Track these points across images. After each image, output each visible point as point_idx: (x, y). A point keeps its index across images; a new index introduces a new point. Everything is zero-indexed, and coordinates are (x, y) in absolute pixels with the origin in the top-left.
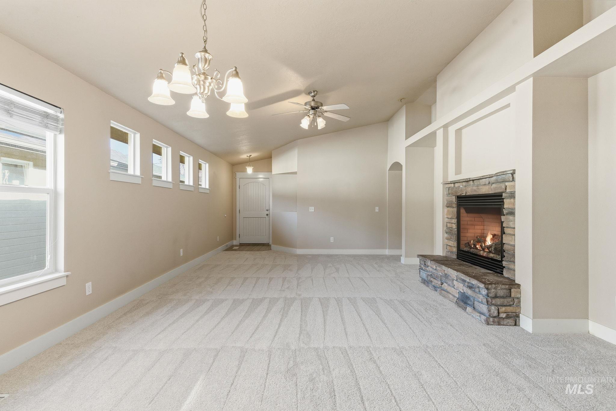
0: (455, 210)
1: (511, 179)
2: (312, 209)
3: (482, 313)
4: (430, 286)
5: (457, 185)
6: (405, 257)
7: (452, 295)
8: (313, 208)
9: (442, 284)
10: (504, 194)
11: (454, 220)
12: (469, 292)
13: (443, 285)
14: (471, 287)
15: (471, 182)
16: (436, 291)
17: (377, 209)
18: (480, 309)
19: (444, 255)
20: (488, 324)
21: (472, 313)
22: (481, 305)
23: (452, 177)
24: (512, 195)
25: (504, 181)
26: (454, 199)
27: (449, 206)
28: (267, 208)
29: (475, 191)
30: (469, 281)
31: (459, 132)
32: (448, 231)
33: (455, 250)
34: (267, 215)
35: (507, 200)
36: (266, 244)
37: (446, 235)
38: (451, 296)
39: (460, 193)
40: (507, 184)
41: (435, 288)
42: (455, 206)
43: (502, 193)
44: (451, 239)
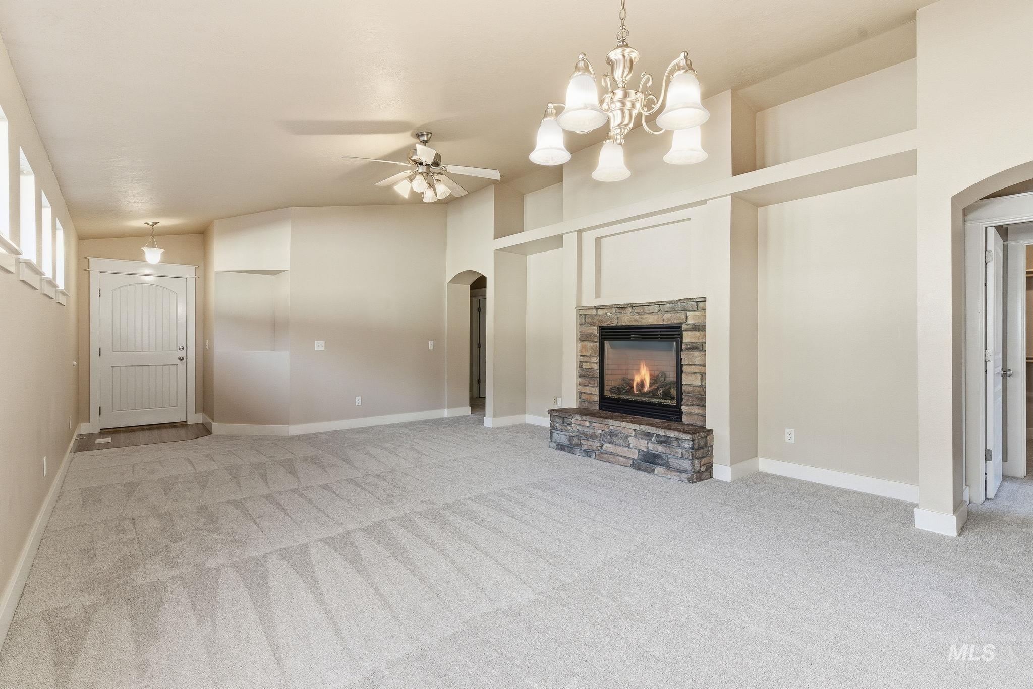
0: (597, 344)
1: (695, 309)
2: (320, 345)
3: (681, 471)
4: (578, 452)
5: (601, 312)
6: (494, 417)
7: (625, 457)
8: (323, 343)
9: (602, 445)
10: (684, 326)
11: (595, 359)
12: (660, 449)
13: (603, 447)
14: (665, 441)
15: (630, 310)
16: (590, 456)
17: (431, 345)
18: (678, 467)
19: (577, 407)
20: (693, 483)
21: (665, 474)
22: (681, 462)
23: (589, 301)
24: (700, 327)
25: (685, 310)
26: (595, 330)
27: (584, 338)
28: (182, 343)
29: (636, 320)
30: (664, 434)
31: (598, 240)
32: (584, 374)
33: (596, 398)
34: (181, 359)
35: (689, 333)
36: (179, 424)
37: (579, 380)
38: (622, 459)
39: (607, 323)
40: (689, 313)
41: (587, 453)
42: (597, 339)
43: (682, 324)
44: (591, 384)
